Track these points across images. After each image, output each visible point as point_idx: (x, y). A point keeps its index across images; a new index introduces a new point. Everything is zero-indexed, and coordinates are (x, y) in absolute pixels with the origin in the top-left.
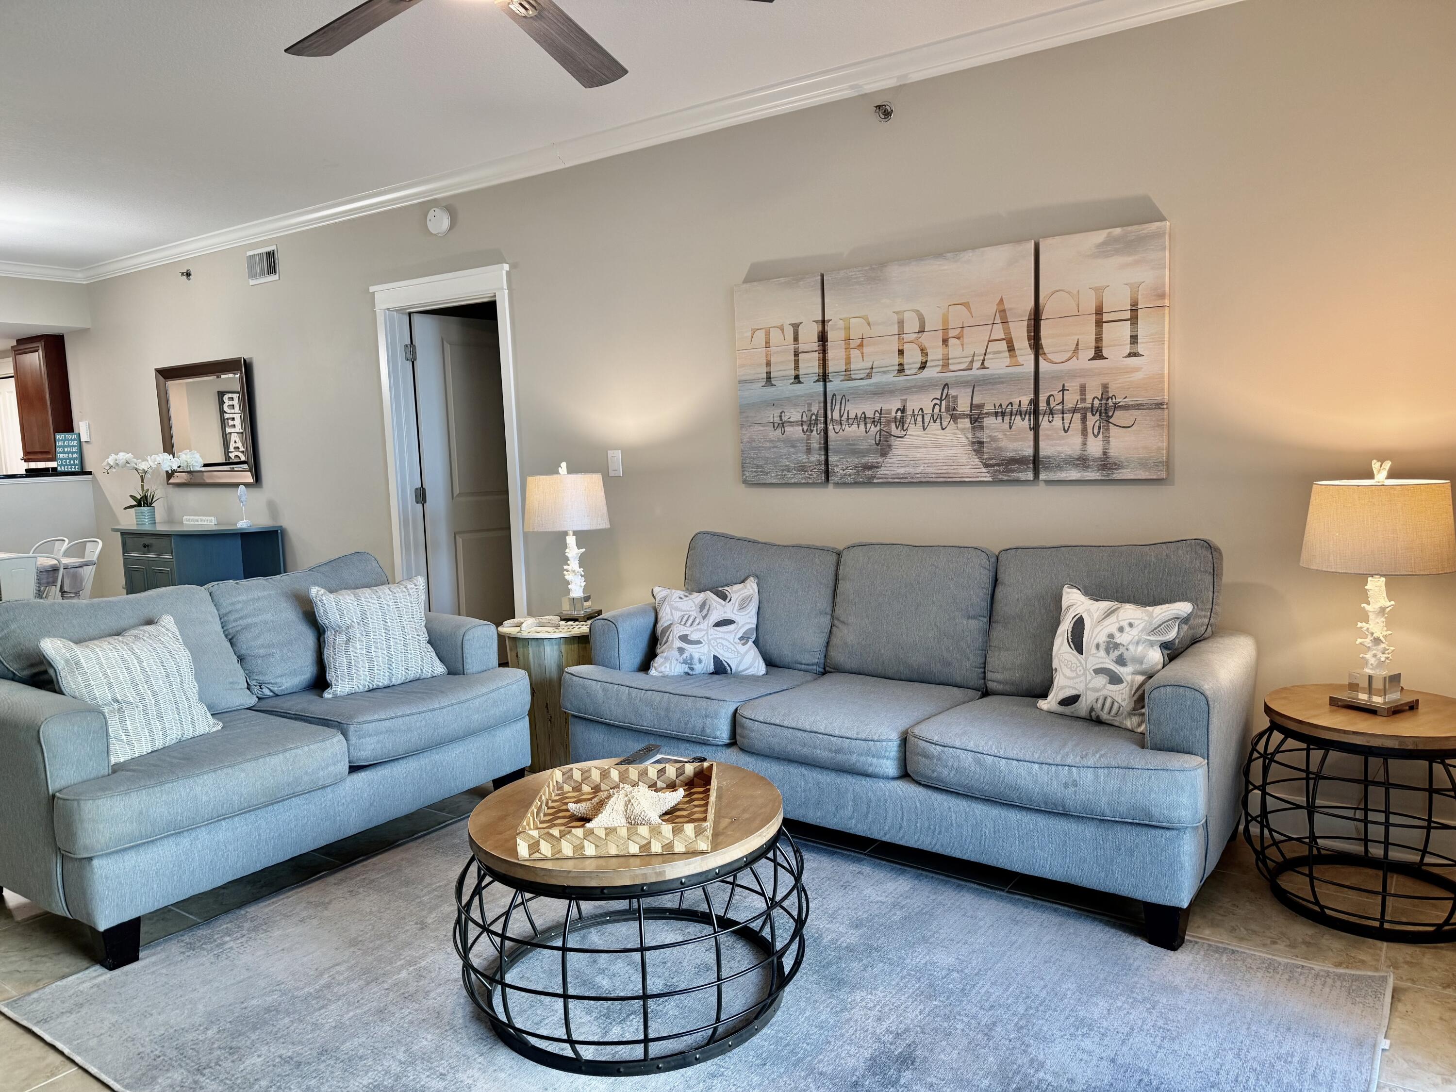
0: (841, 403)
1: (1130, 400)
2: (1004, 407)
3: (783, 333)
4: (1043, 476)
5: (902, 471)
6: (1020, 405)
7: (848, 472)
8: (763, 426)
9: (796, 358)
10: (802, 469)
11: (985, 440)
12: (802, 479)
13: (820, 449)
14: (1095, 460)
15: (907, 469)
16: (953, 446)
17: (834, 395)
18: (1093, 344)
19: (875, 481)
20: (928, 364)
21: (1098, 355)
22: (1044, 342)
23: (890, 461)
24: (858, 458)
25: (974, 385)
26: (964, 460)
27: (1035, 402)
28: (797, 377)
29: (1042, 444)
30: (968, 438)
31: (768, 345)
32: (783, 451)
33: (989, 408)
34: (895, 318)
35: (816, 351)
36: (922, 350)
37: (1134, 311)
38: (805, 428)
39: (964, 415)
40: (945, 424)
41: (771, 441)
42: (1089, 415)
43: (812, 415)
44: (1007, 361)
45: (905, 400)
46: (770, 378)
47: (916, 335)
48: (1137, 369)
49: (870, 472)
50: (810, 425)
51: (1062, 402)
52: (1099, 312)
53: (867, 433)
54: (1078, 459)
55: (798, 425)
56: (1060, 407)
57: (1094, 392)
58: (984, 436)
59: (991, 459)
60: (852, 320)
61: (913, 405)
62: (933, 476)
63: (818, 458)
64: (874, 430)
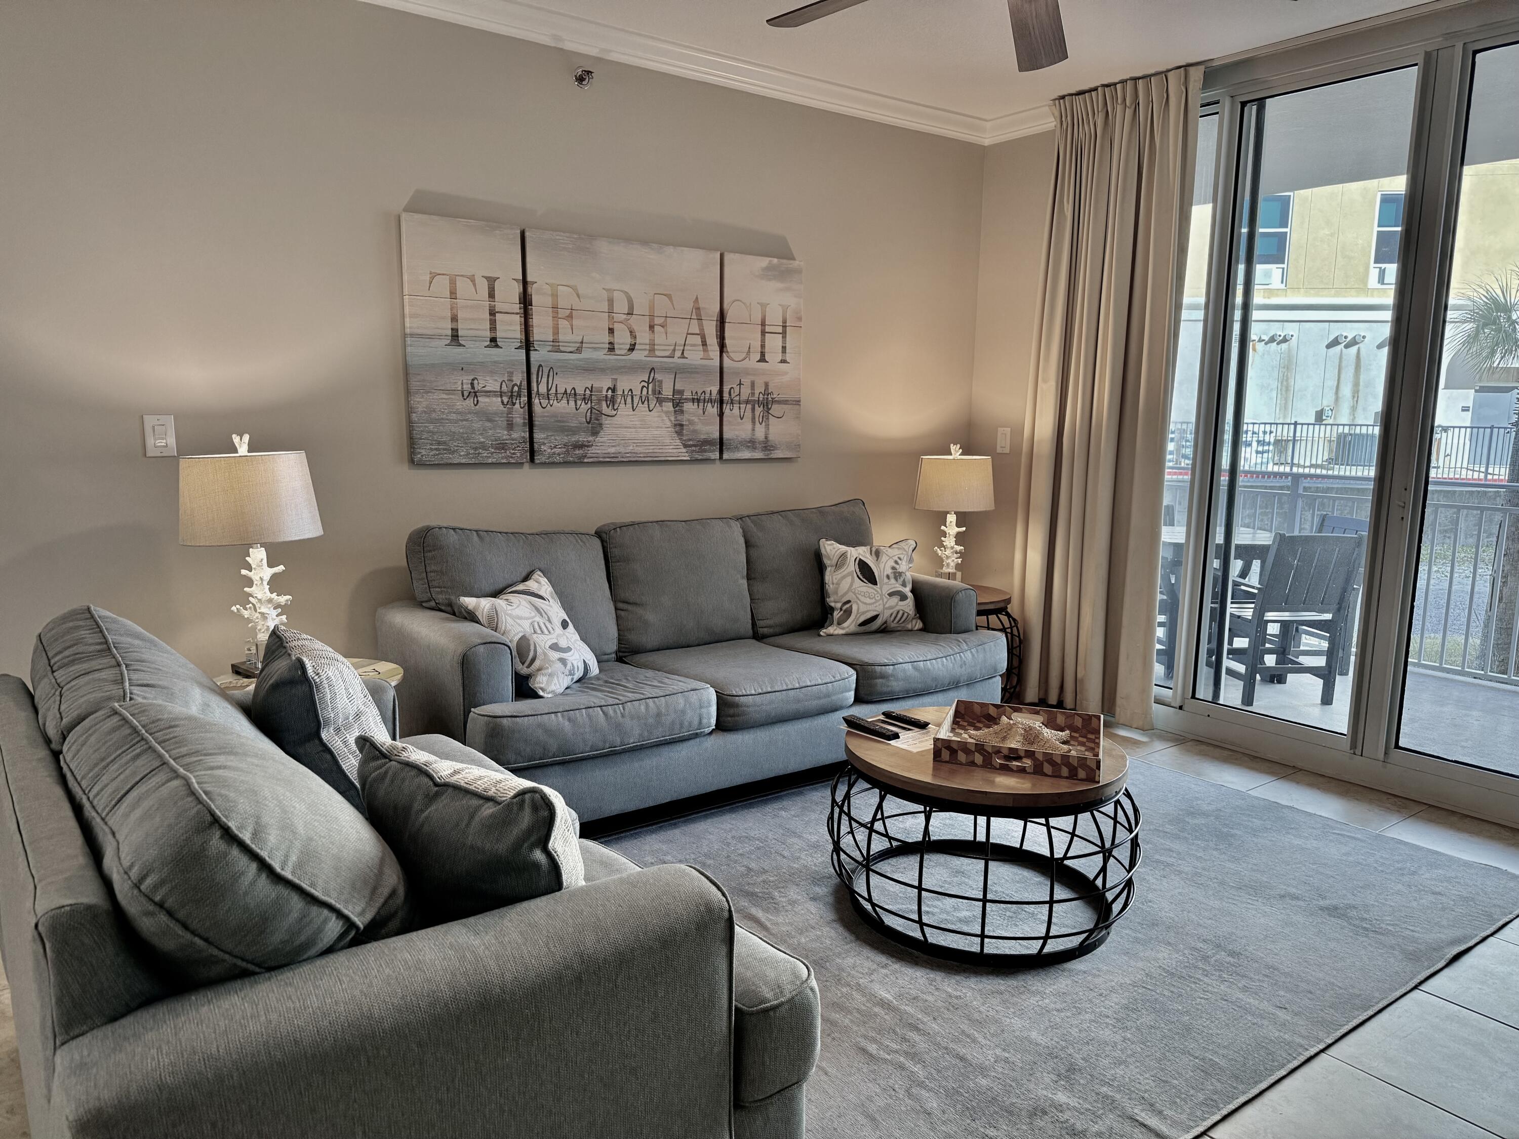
0: (548, 376)
1: (782, 397)
2: (699, 395)
3: (475, 285)
4: (725, 456)
5: (612, 450)
6: (711, 394)
7: (557, 451)
8: (446, 394)
9: (492, 317)
10: (502, 446)
11: (684, 423)
12: (502, 458)
13: (524, 424)
14: (760, 443)
15: (618, 448)
16: (658, 427)
17: (540, 366)
18: (759, 349)
19: (585, 461)
20: (637, 347)
21: (763, 359)
22: (727, 341)
23: (601, 440)
24: (567, 436)
25: (676, 372)
26: (668, 441)
27: (721, 392)
28: (493, 340)
29: (725, 428)
30: (671, 421)
31: (453, 294)
32: (477, 425)
33: (688, 394)
34: (605, 295)
35: (517, 314)
36: (631, 332)
37: (784, 327)
38: (505, 400)
39: (668, 398)
40: (651, 407)
41: (458, 413)
42: (756, 406)
43: (514, 386)
44: (701, 354)
45: (616, 380)
46: (458, 336)
47: (625, 316)
48: (786, 373)
49: (581, 452)
50: (512, 396)
51: (739, 395)
52: (763, 324)
53: (577, 410)
54: (749, 442)
55: (496, 396)
56: (737, 398)
57: (760, 388)
58: (684, 419)
59: (690, 440)
60: (560, 287)
61: (624, 385)
62: (642, 455)
63: (523, 434)
64: (584, 407)
